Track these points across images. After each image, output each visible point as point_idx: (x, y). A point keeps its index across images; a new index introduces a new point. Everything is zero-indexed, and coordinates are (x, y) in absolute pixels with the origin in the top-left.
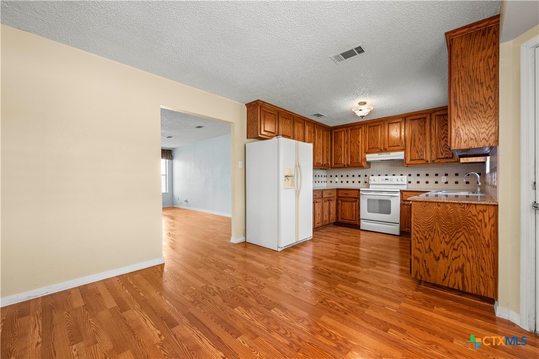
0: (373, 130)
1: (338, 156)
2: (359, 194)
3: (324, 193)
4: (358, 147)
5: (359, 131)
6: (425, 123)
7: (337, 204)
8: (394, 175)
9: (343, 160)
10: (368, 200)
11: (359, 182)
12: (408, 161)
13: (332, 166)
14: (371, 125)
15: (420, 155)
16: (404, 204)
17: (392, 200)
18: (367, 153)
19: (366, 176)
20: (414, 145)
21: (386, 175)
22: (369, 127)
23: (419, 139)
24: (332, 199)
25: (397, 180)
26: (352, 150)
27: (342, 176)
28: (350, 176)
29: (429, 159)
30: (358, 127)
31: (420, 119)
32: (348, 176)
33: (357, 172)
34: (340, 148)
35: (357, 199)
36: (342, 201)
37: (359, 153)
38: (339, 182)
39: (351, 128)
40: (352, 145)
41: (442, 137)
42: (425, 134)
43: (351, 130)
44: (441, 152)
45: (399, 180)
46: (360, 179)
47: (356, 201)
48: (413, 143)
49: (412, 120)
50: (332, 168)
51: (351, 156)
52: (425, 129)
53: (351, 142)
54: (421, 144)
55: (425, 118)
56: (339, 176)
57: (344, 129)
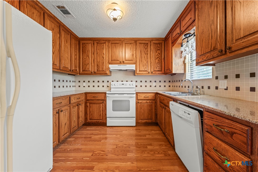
0: (114, 46)
1: (85, 64)
2: (105, 97)
3: (72, 98)
4: (103, 58)
5: (103, 45)
6: (148, 47)
7: (86, 107)
8: (127, 81)
9: (91, 68)
10: (113, 101)
11: (103, 86)
12: (138, 72)
13: (81, 73)
14: (113, 42)
15: (145, 68)
16: (138, 103)
17: (130, 99)
18: (110, 63)
19: (108, 82)
20: (142, 61)
21: (122, 81)
22: (112, 43)
23: (144, 57)
24: (81, 103)
25: (130, 85)
26: (98, 60)
27: (89, 82)
28: (96, 81)
29: (149, 71)
30: (103, 42)
31: (144, 43)
32: (94, 82)
33: (101, 78)
34: (88, 57)
35: (104, 101)
36: (90, 103)
37: (104, 63)
38: (87, 87)
39: (97, 42)
40: (98, 56)
41: (157, 57)
42: (147, 54)
43: (97, 43)
44: (156, 67)
45: (131, 85)
46: (103, 84)
47: (103, 103)
48: (141, 60)
49: (140, 43)
50: (80, 74)
51: (97, 65)
52: (147, 51)
53: (97, 54)
54: (145, 60)
55: (147, 43)
56: (87, 81)
57: (91, 42)
